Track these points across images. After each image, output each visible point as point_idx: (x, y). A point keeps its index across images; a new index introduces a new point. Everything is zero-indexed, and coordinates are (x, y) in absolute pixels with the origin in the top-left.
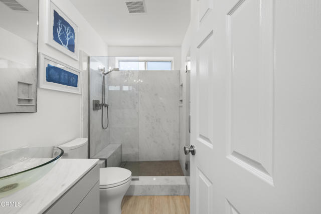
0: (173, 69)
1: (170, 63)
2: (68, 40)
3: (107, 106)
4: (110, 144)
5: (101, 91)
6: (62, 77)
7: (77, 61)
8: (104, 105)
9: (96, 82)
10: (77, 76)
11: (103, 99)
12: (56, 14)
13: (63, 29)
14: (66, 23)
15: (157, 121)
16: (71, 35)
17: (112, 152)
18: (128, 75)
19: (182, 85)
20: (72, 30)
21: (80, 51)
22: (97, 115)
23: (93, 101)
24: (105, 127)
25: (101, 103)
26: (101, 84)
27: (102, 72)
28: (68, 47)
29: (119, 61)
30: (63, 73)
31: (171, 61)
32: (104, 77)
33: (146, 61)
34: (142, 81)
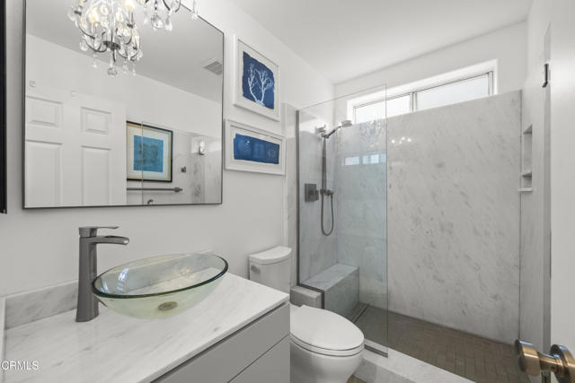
0: (496, 93)
1: (485, 79)
2: (263, 91)
3: (330, 194)
4: (337, 262)
5: (321, 167)
6: (256, 150)
7: (277, 121)
8: (324, 192)
9: (310, 153)
10: (279, 146)
11: (324, 181)
12: (246, 56)
13: (257, 76)
14: (261, 67)
15: (442, 229)
16: (268, 82)
17: (338, 279)
18: (373, 132)
19: (529, 132)
20: (270, 74)
21: (283, 105)
22: (312, 210)
23: (306, 185)
24: (327, 233)
25: (319, 188)
26: (320, 155)
27: (320, 135)
28: (264, 102)
29: (355, 107)
30: (257, 145)
31: (488, 73)
32: (325, 141)
33: (414, 93)
34: (409, 140)
